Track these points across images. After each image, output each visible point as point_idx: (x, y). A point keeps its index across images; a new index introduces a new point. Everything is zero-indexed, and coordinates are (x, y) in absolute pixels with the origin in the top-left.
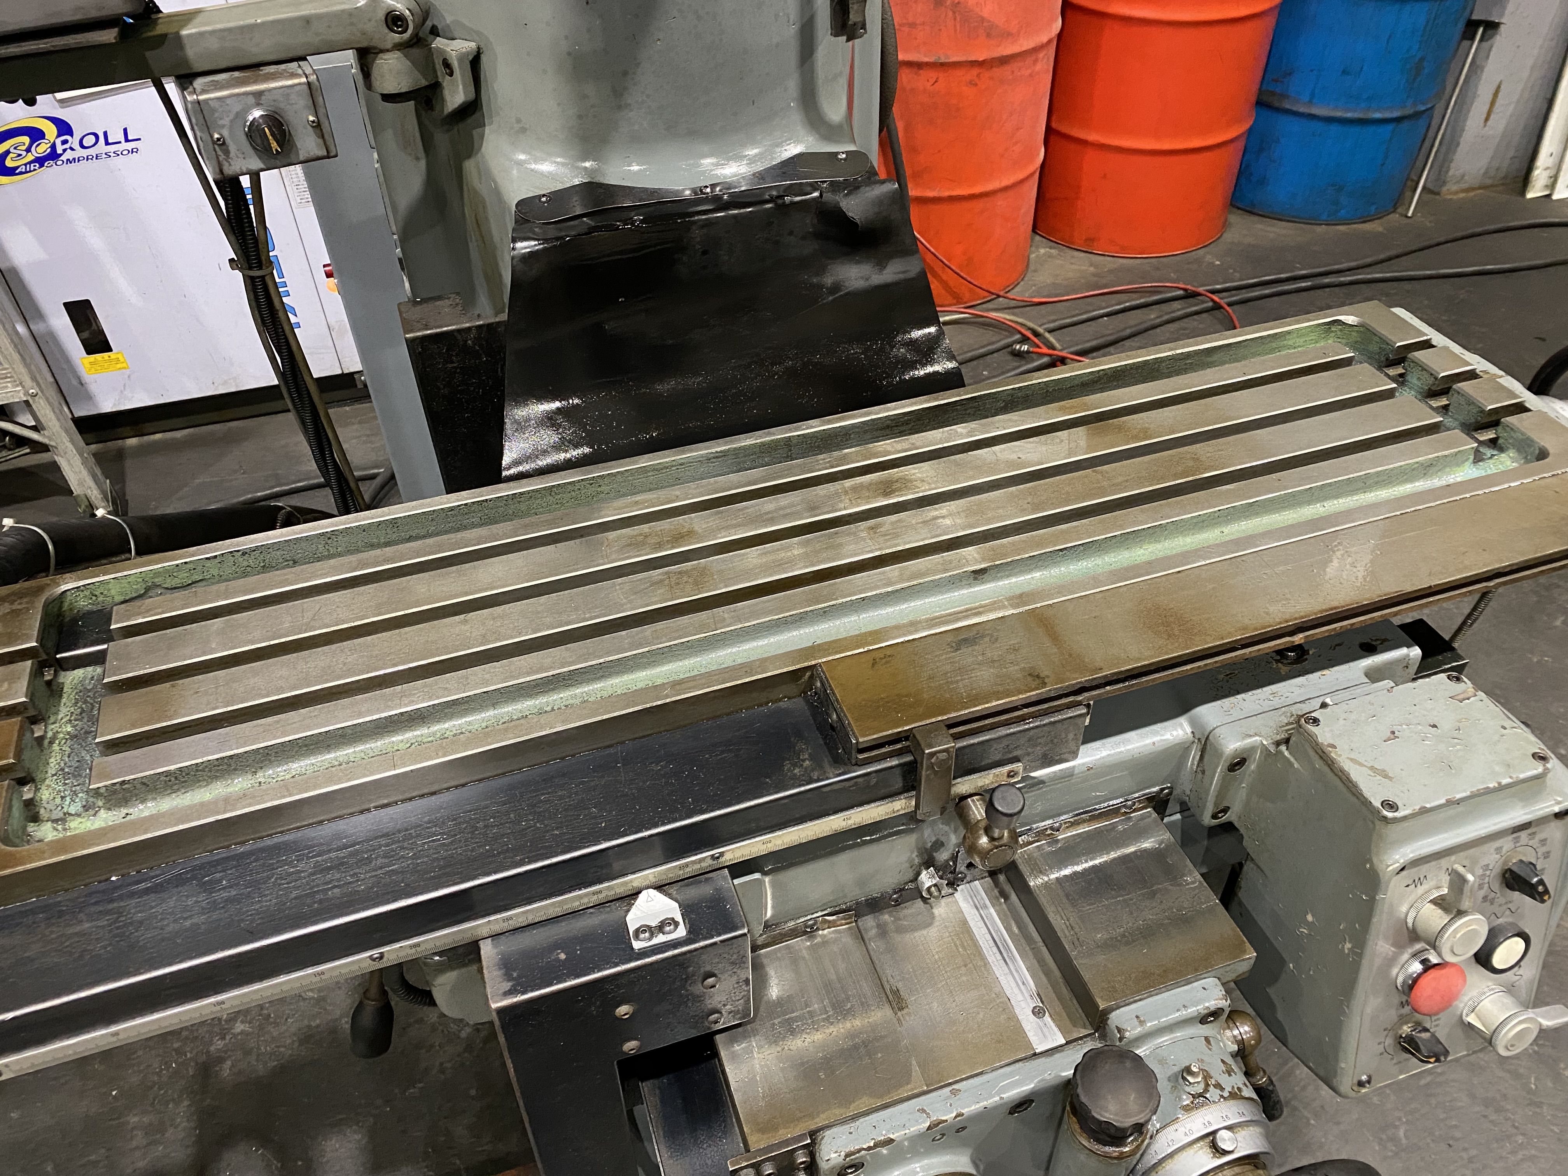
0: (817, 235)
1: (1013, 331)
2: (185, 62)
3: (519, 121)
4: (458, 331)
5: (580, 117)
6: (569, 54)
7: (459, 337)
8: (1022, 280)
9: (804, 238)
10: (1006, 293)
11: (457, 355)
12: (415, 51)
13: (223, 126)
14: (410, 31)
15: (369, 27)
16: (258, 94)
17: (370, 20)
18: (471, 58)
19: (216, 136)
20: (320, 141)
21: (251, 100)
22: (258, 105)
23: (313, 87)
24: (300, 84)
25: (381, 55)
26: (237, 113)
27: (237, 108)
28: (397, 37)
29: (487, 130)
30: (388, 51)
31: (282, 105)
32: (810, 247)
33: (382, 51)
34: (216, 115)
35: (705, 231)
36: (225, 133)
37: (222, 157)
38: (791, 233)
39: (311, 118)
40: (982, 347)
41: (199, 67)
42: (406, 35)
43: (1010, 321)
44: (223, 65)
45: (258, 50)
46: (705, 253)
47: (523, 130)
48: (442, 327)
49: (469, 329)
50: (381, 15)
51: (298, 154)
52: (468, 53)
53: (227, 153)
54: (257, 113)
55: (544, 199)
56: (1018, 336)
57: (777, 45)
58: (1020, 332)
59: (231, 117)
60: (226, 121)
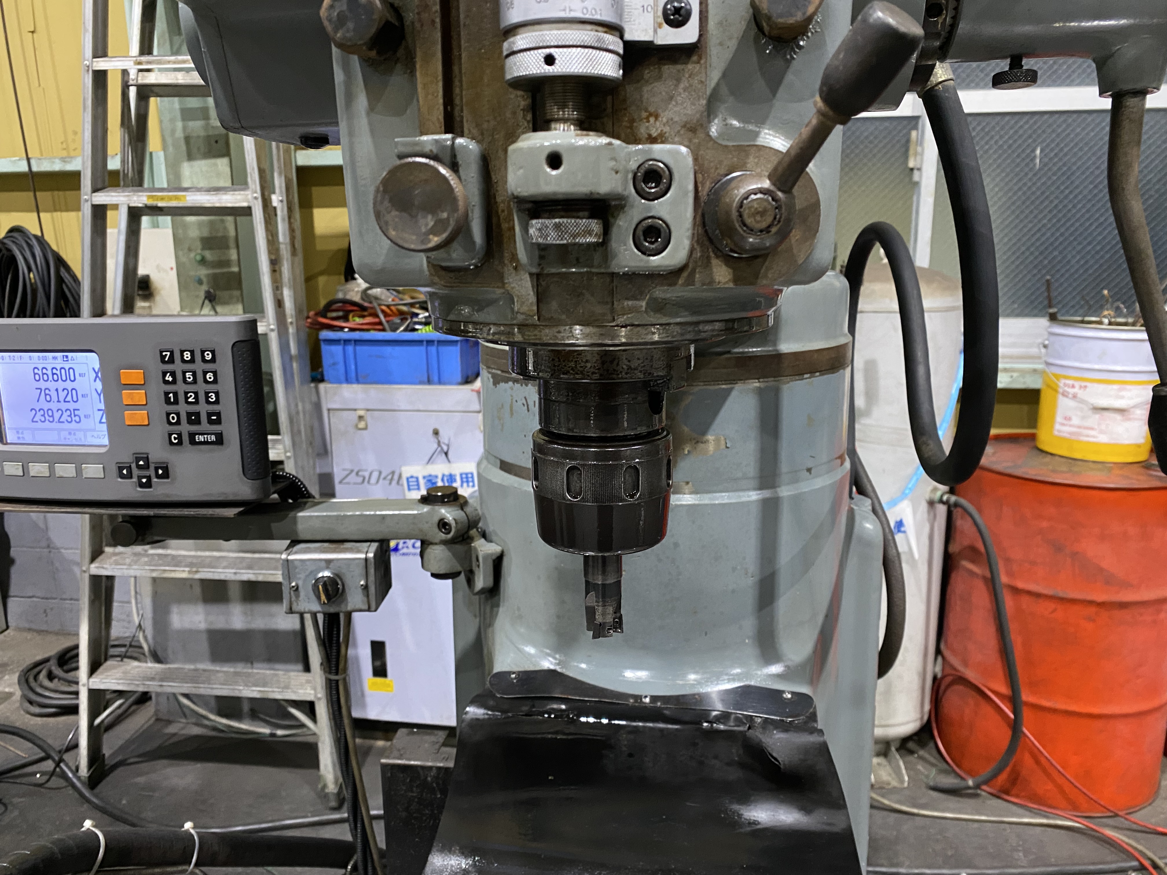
0: (742, 765)
1: (1131, 857)
2: (295, 532)
3: (519, 609)
4: (423, 767)
5: (558, 617)
6: (556, 568)
7: (421, 772)
8: (1150, 804)
9: (728, 764)
10: (1127, 814)
11: (417, 787)
12: (458, 547)
13: (300, 578)
14: (452, 534)
15: (425, 527)
16: (329, 562)
17: (427, 523)
18: (494, 557)
19: (293, 584)
20: (365, 599)
21: (323, 564)
22: (328, 568)
23: (369, 562)
24: (360, 559)
25: (431, 546)
26: (311, 572)
27: (312, 568)
28: (443, 536)
29: (501, 609)
30: (436, 544)
31: (344, 571)
32: (734, 774)
33: (432, 544)
34: (297, 570)
35: (632, 737)
36: (300, 583)
37: (293, 598)
38: (716, 757)
39: (362, 583)
40: (1093, 864)
41: (302, 537)
42: (450, 536)
43: (1127, 844)
44: (318, 538)
45: (343, 532)
46: (630, 755)
47: (520, 617)
48: (410, 760)
49: (430, 768)
50: (436, 519)
51: (346, 605)
52: (492, 554)
53: (298, 596)
54: (327, 574)
55: (513, 676)
56: (1135, 863)
57: (733, 591)
58: (1138, 860)
59: (307, 573)
60: (302, 576)
